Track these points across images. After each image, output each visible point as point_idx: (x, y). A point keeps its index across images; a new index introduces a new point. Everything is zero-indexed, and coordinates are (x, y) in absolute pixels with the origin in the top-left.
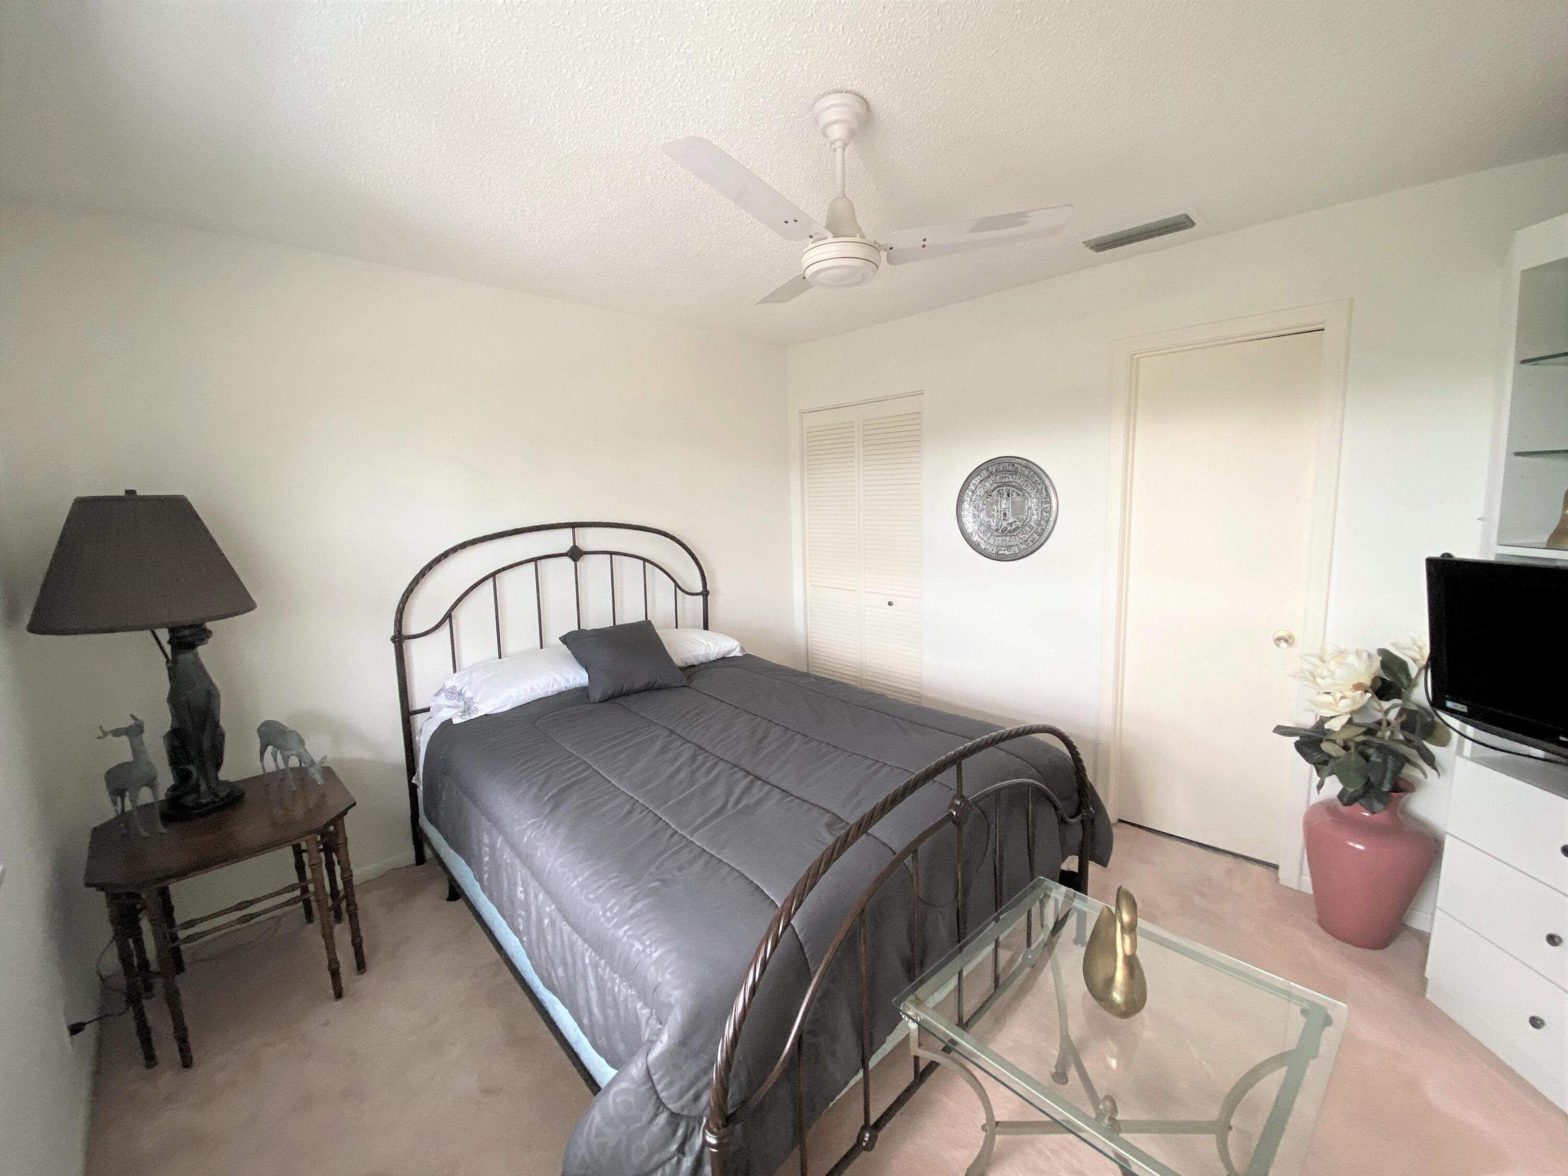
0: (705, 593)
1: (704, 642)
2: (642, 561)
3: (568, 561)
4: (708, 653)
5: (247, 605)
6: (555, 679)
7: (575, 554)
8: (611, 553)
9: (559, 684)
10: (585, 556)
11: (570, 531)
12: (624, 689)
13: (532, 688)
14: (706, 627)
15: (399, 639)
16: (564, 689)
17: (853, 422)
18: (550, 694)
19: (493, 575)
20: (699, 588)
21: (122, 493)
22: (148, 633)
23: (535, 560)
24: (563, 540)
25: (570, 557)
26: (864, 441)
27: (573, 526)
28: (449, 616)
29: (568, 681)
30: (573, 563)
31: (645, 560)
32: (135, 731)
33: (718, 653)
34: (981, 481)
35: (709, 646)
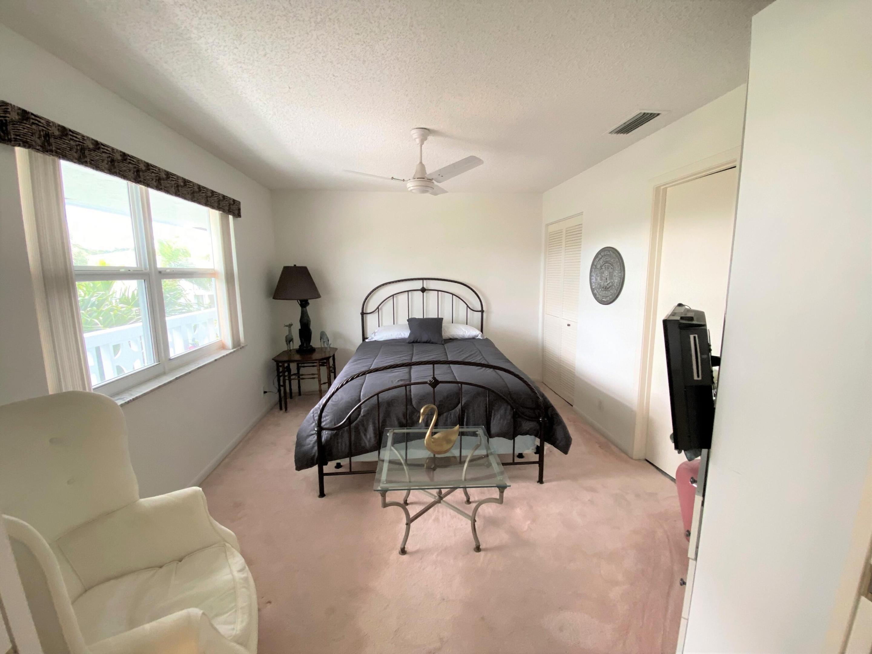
0: (482, 311)
1: (464, 330)
2: (452, 295)
3: (421, 293)
4: (464, 335)
5: (318, 296)
6: (400, 334)
7: (423, 290)
8: (438, 291)
9: (401, 335)
10: (427, 291)
11: (422, 281)
12: (418, 340)
13: (391, 335)
14: (467, 324)
15: (363, 314)
16: (403, 338)
17: (562, 230)
18: (398, 338)
19: (393, 295)
20: (480, 309)
21: (293, 266)
22: (296, 301)
23: (408, 291)
24: (418, 285)
25: (421, 291)
26: (566, 242)
27: (423, 279)
28: (378, 308)
29: (405, 335)
30: (422, 293)
31: (453, 294)
32: (290, 326)
33: (469, 335)
34: (599, 260)
35: (465, 332)
